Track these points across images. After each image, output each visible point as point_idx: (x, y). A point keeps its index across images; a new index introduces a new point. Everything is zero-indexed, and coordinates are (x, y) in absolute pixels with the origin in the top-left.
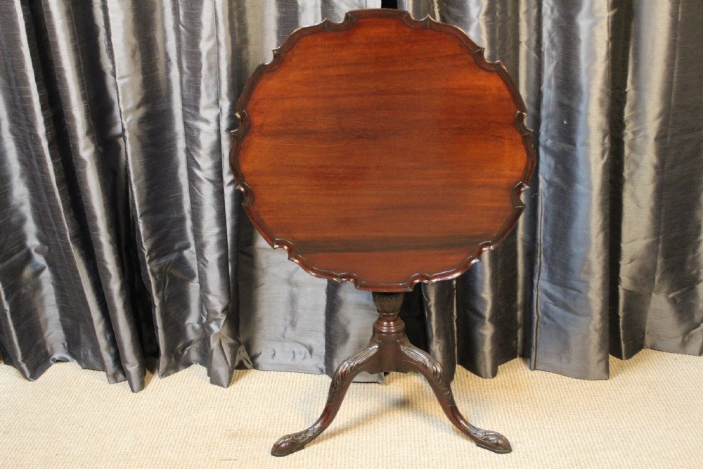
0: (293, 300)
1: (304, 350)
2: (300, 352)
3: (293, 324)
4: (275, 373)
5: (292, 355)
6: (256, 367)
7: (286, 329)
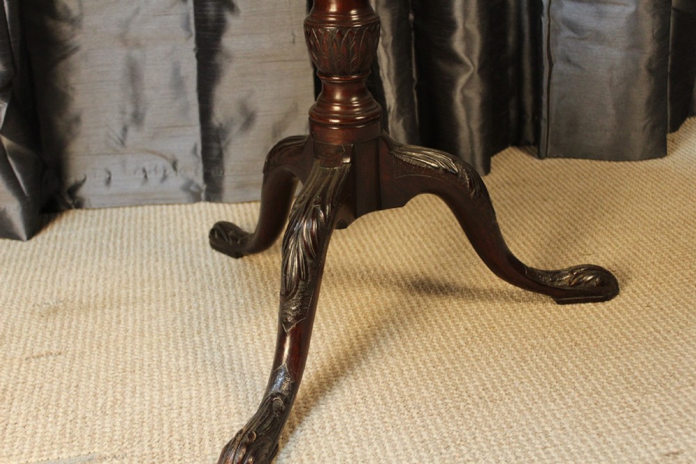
0: (133, 74)
1: (162, 163)
2: (155, 169)
3: (137, 118)
4: (115, 211)
5: (142, 176)
6: (79, 205)
7: (125, 129)
